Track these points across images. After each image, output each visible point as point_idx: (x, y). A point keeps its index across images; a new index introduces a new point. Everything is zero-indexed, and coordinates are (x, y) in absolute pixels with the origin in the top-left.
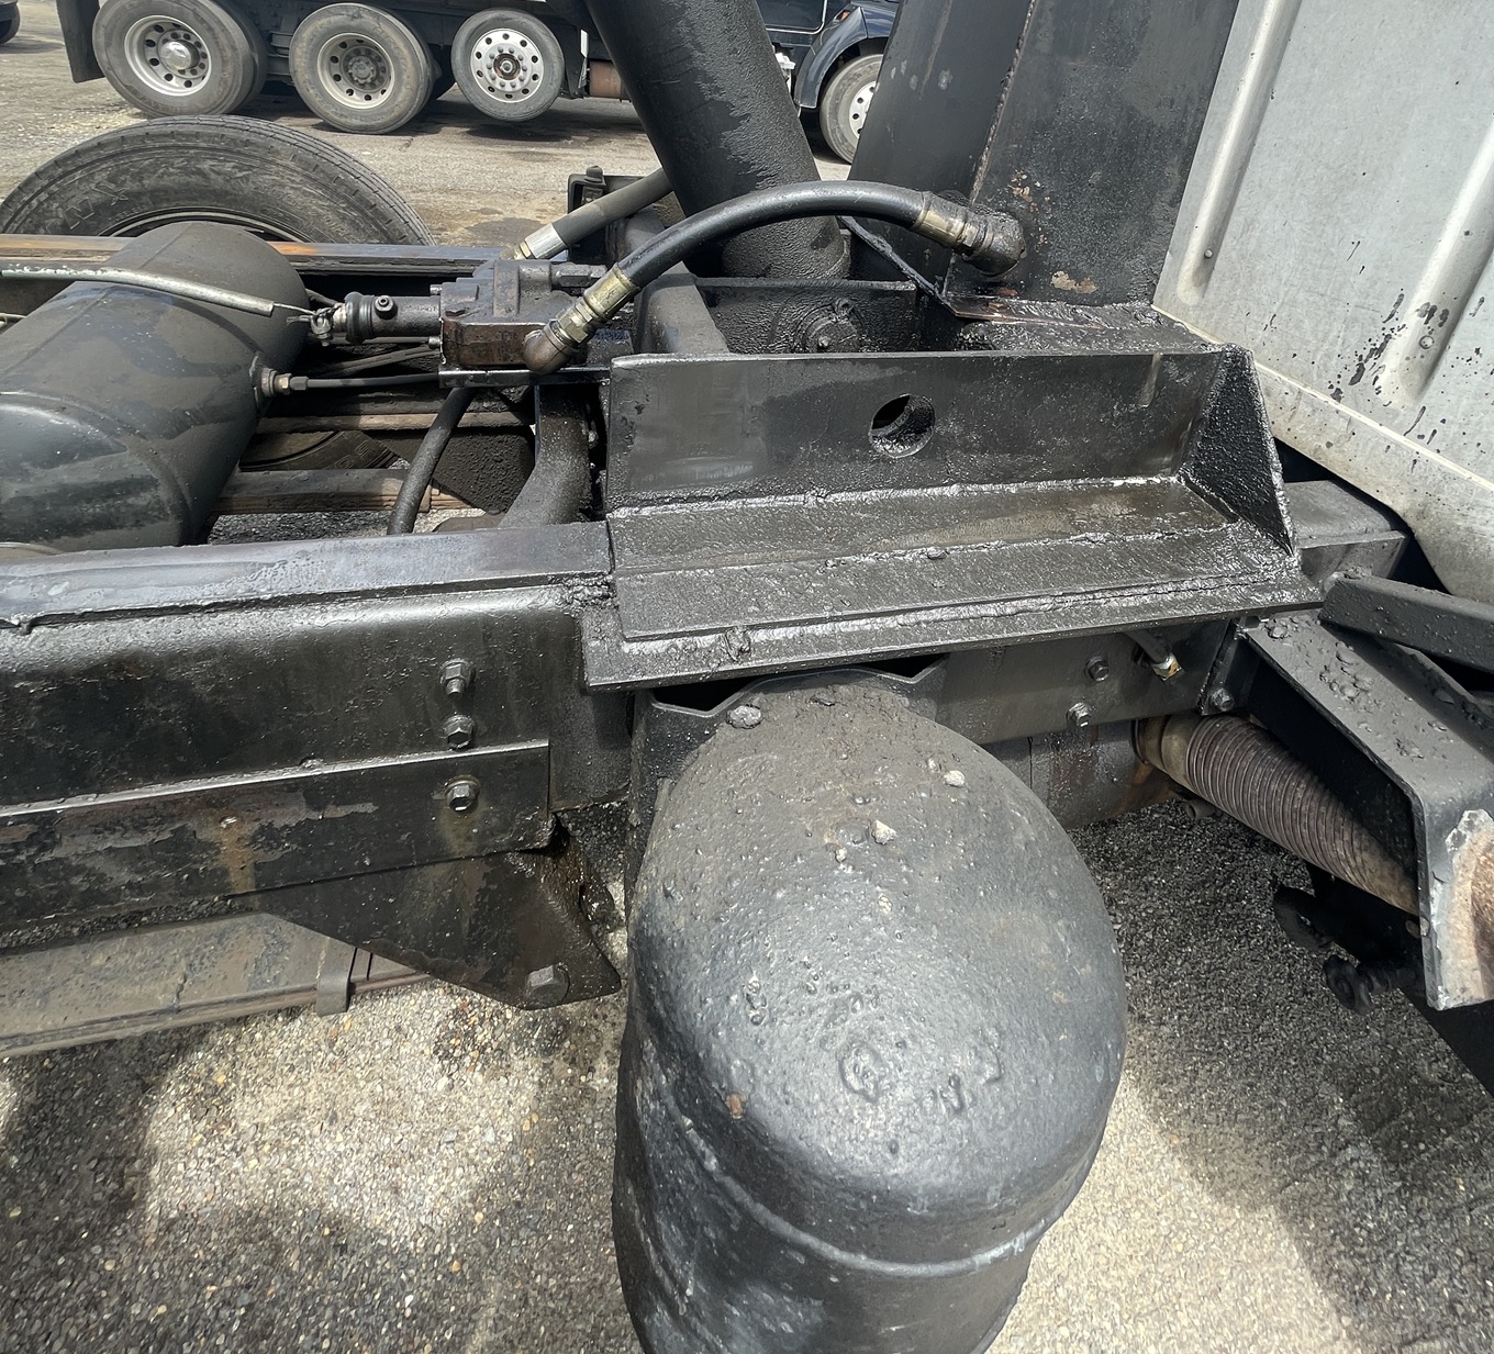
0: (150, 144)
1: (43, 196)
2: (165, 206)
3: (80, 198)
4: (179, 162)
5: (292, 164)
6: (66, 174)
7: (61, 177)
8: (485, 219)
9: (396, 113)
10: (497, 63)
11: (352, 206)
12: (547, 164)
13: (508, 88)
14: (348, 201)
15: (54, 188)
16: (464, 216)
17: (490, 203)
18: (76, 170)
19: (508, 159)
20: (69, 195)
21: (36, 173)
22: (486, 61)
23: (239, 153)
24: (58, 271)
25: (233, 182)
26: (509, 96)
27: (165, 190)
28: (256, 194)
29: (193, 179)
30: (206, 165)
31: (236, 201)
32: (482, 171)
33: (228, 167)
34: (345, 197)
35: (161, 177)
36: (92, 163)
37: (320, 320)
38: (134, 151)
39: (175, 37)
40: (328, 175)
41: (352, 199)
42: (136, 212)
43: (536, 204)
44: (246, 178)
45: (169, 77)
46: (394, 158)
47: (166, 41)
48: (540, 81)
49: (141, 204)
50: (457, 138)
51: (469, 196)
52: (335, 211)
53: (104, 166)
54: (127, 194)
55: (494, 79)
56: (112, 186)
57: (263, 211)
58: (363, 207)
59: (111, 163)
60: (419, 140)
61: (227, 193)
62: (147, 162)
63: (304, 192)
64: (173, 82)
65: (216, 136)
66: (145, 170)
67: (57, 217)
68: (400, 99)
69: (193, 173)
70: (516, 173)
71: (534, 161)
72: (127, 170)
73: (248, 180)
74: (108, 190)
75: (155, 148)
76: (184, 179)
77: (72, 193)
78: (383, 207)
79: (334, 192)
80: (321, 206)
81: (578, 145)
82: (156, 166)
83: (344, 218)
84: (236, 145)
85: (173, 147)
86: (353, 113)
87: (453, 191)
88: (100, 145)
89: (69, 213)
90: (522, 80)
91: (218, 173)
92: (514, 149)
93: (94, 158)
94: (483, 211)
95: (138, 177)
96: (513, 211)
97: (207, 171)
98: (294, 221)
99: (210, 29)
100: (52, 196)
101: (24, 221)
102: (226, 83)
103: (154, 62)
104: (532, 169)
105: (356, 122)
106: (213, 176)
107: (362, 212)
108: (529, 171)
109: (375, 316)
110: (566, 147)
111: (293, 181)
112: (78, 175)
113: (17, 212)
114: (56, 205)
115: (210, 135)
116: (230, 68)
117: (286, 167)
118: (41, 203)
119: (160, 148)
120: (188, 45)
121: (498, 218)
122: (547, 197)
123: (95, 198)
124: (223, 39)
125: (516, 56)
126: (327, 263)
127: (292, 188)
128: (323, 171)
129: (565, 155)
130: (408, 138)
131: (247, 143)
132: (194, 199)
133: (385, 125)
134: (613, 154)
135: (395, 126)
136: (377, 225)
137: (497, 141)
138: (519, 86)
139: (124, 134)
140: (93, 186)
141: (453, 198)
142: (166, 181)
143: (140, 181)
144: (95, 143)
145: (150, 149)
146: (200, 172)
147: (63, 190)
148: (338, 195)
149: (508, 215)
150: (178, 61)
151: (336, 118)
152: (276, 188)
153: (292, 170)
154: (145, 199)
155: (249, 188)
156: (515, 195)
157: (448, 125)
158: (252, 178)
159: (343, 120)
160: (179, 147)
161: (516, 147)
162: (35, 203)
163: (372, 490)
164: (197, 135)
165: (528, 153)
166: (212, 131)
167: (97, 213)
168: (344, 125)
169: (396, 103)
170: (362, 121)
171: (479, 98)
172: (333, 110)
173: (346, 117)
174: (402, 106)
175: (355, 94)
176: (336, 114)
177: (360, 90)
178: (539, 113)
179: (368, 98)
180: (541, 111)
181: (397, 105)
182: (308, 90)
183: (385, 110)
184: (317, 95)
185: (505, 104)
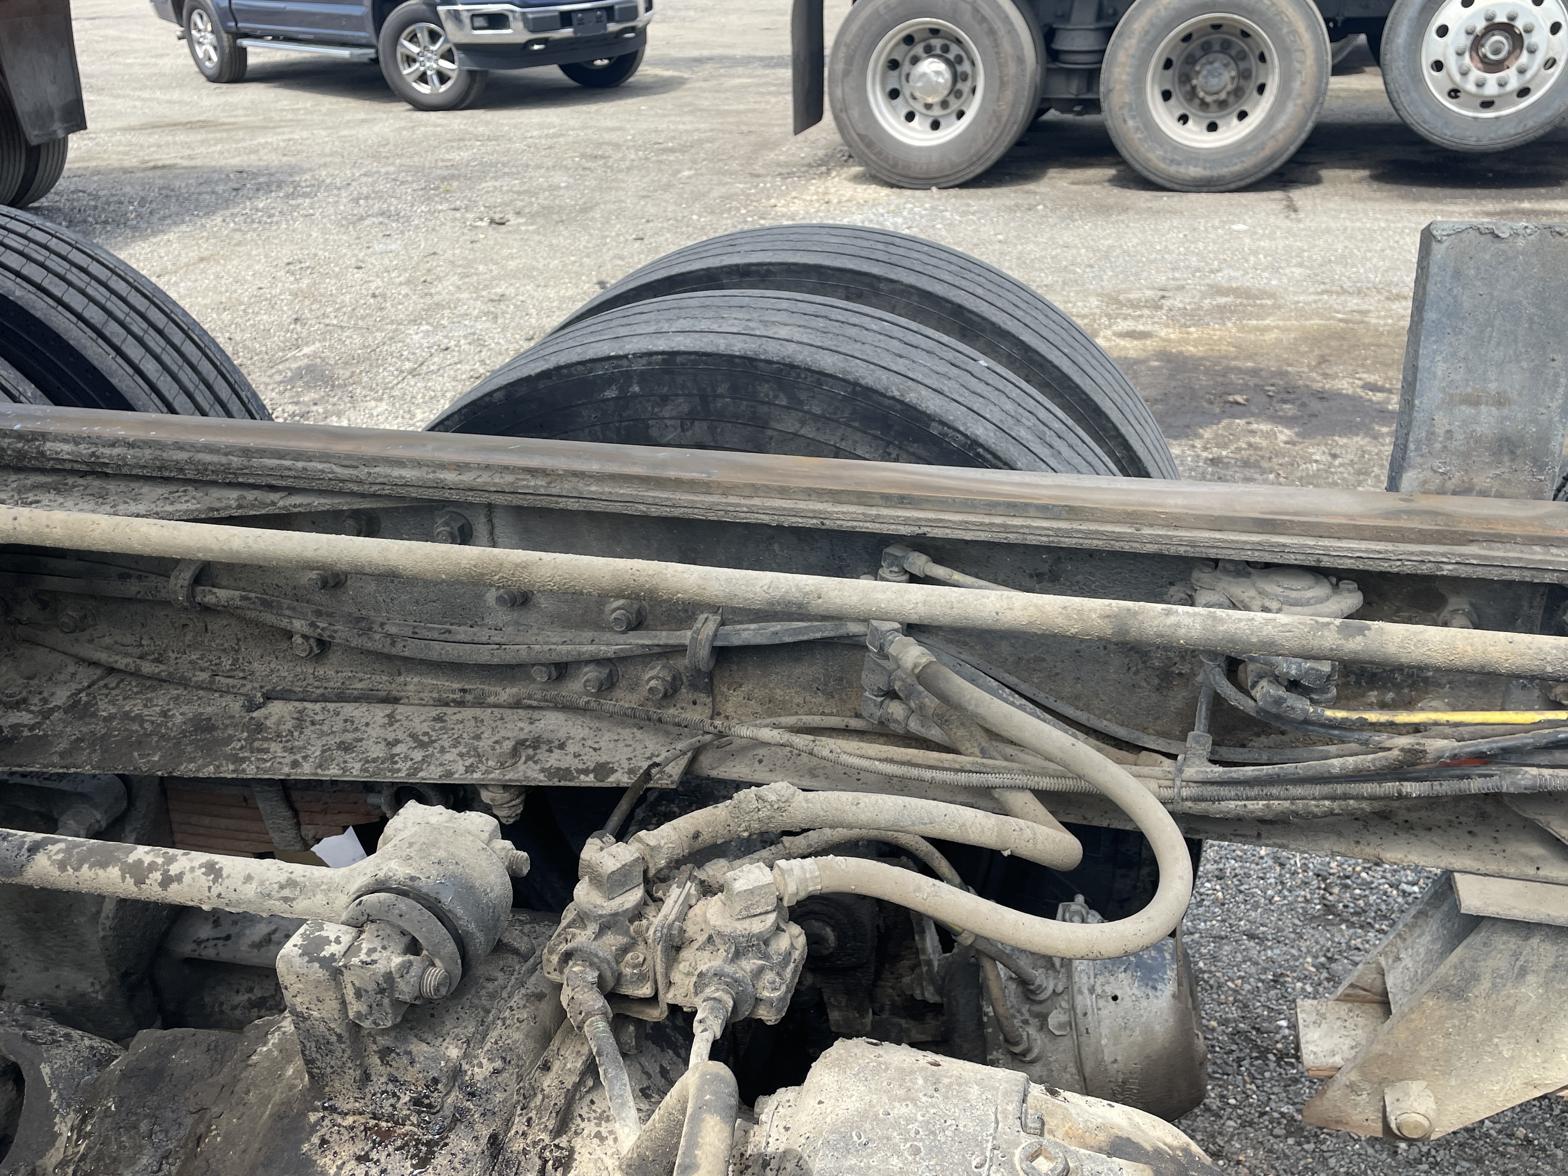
9: (1267, 152)
10: (1477, 42)
13: (1491, 89)
22: (1457, 39)
26: (1487, 104)
39: (929, 51)
45: (910, 117)
47: (915, 60)
48: (1557, 71)
55: (1464, 74)
64: (916, 122)
68: (1280, 124)
86: (1192, 155)
90: (1522, 71)
99: (992, 32)
102: (999, 121)
103: (894, 94)
105: (1194, 171)
116: (1009, 95)
120: (948, 62)
124: (1007, 47)
125: (1519, 25)
133: (1240, 176)
135: (1260, 176)
137: (1448, 191)
138: (1514, 83)
150: (931, 88)
151: (1162, 165)
159: (1173, 169)
168: (1172, 179)
169: (1271, 133)
170: (1205, 168)
171: (1426, 112)
172: (1160, 152)
173: (1179, 164)
174: (1281, 138)
175: (1190, 122)
176: (1164, 159)
177: (1201, 113)
178: (1541, 132)
179: (1212, 127)
180: (1548, 128)
181: (1273, 137)
182: (1125, 121)
183: (1249, 147)
184: (1137, 129)
185: (1476, 118)
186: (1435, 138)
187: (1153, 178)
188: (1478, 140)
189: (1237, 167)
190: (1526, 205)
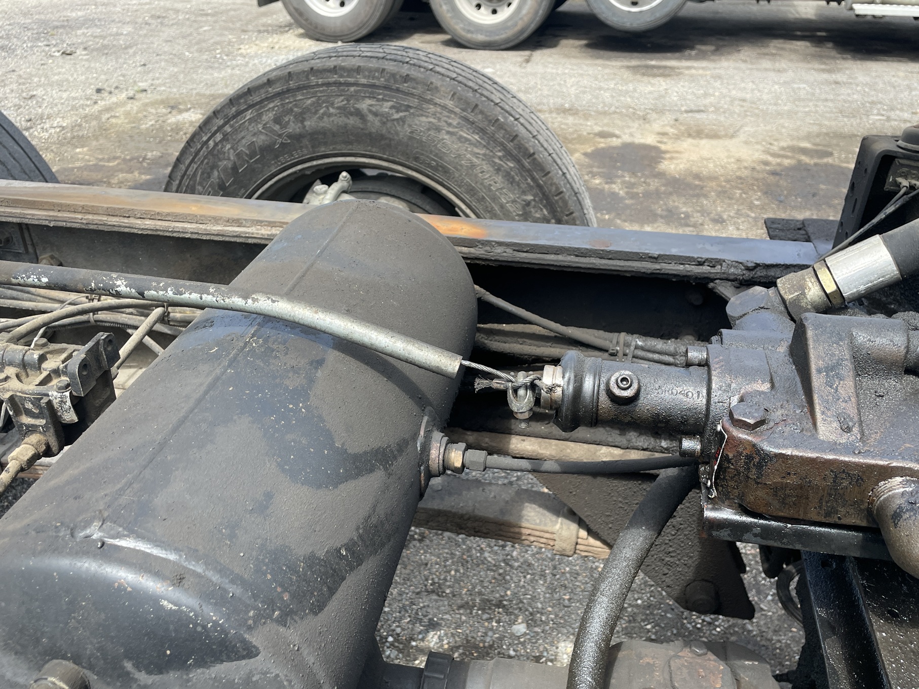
0: (313, 80)
1: (219, 137)
2: (323, 150)
3: (250, 139)
4: (339, 102)
5: (450, 104)
6: (239, 113)
7: (234, 117)
8: (602, 143)
9: (518, 28)
11: (509, 155)
12: (668, 80)
14: (504, 148)
15: (228, 129)
16: (581, 140)
17: (608, 125)
18: (246, 110)
19: (627, 74)
20: (239, 136)
21: (214, 112)
23: (398, 90)
24: (204, 296)
25: (389, 125)
26: (634, 3)
27: (324, 133)
28: (411, 138)
29: (352, 121)
30: (364, 105)
31: (389, 146)
32: (600, 89)
33: (386, 107)
34: (502, 144)
35: (321, 118)
36: (261, 102)
37: (521, 392)
38: (299, 89)
40: (486, 117)
41: (510, 145)
42: (296, 156)
43: (657, 127)
44: (402, 120)
46: (514, 75)
49: (301, 148)
50: (575, 52)
51: (587, 117)
52: (488, 159)
53: (271, 105)
54: (290, 136)
56: (277, 127)
57: (416, 159)
58: (520, 156)
59: (277, 102)
60: (540, 56)
61: (382, 137)
62: (309, 102)
63: (460, 138)
65: (377, 70)
66: (306, 110)
67: (229, 159)
68: (524, 12)
69: (352, 114)
70: (635, 90)
71: (655, 76)
72: (291, 110)
73: (404, 122)
74: (272, 131)
75: (318, 85)
76: (341, 120)
77: (243, 134)
78: (542, 156)
79: (492, 138)
80: (476, 155)
81: (702, 56)
82: (317, 105)
83: (498, 170)
84: (396, 81)
85: (336, 83)
86: (479, 28)
87: (571, 111)
88: (269, 82)
89: (238, 155)
91: (376, 114)
92: (634, 63)
93: (263, 96)
94: (603, 135)
95: (301, 118)
96: (631, 135)
97: (365, 111)
98: (446, 171)
100: (225, 138)
101: (202, 162)
104: (653, 85)
105: (481, 38)
106: (370, 117)
107: (518, 161)
108: (650, 88)
109: (603, 397)
110: (690, 58)
111: (450, 125)
112: (249, 115)
113: (197, 153)
114: (228, 146)
115: (370, 70)
117: (444, 107)
118: (216, 144)
119: (323, 85)
121: (615, 142)
122: (669, 118)
123: (261, 140)
126: (499, 250)
127: (448, 133)
128: (482, 112)
129: (688, 68)
130: (527, 53)
131: (407, 78)
132: (351, 143)
133: (507, 41)
134: (743, 66)
135: (517, 41)
136: (533, 179)
139: (291, 69)
140: (260, 127)
141: (570, 120)
142: (326, 123)
143: (302, 122)
144: (265, 80)
145: (313, 87)
146: (358, 113)
147: (236, 131)
148: (495, 141)
149: (626, 139)
151: (463, 33)
152: (432, 133)
153: (451, 111)
154: (305, 142)
155: (404, 131)
156: (634, 116)
157: (566, 37)
158: (409, 121)
159: (469, 36)
160: (340, 84)
161: (635, 60)
162: (211, 143)
163: (507, 518)
164: (358, 70)
165: (647, 67)
166: (373, 64)
167: (263, 156)
168: (469, 41)
169: (520, 16)
170: (486, 36)
171: (603, 7)
172: (462, 25)
173: (472, 33)
174: (526, 19)
175: (482, 8)
176: (464, 29)
177: (489, 4)
178: (664, 21)
179: (494, 12)
180: (668, 19)
181: (521, 19)
182: (441, 6)
183: (509, 24)
184: (448, 11)
185: (629, 12)
186: (609, 22)
187: (460, 41)
188: (631, 24)
189: (503, 36)
190: (653, 63)
